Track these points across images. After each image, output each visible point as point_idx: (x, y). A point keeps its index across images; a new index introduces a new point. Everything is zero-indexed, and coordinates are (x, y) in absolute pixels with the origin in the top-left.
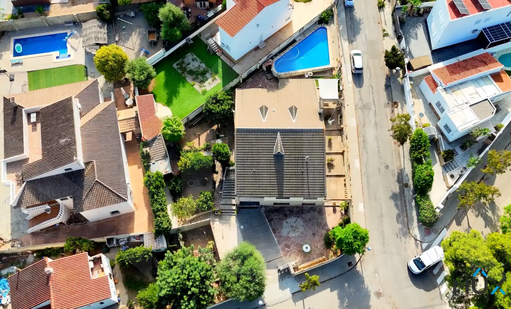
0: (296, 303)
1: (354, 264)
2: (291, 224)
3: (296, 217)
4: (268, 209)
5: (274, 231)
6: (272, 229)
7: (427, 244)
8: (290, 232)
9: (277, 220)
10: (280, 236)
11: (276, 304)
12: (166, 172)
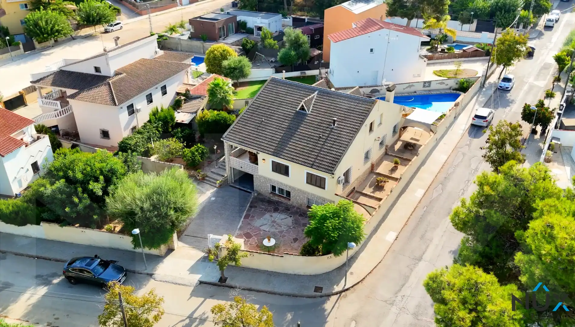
1: (324, 292)
2: (275, 219)
4: (261, 197)
5: (247, 217)
6: (246, 214)
8: (266, 225)
9: (261, 210)
10: (249, 224)
11: (166, 282)
12: (183, 121)
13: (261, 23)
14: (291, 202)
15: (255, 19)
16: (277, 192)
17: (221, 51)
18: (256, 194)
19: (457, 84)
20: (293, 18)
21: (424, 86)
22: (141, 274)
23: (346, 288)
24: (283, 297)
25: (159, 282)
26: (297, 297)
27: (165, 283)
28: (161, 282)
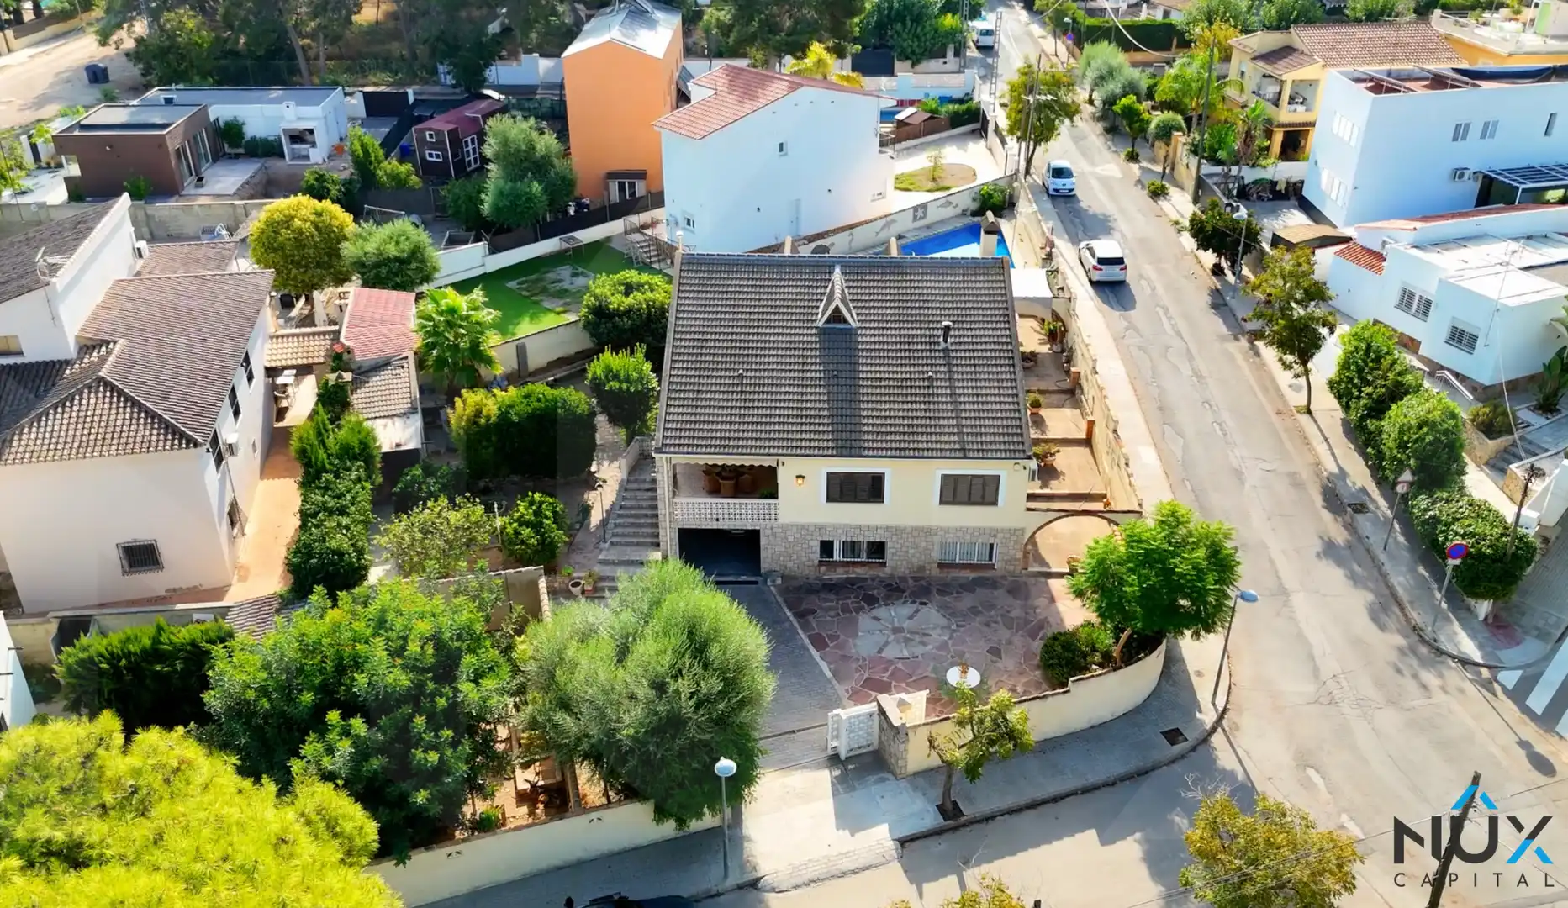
0: (926, 887)
1: (1192, 736)
2: (892, 622)
3: (914, 602)
4: (795, 583)
5: (819, 643)
6: (810, 637)
7: (1519, 673)
8: (887, 643)
9: (832, 613)
10: (846, 658)
11: (814, 881)
12: (398, 445)
13: (299, 119)
14: (888, 570)
15: (270, 110)
16: (837, 556)
17: (312, 218)
18: (779, 581)
19: (974, 200)
20: (366, 95)
21: (915, 218)
22: (718, 895)
23: (1221, 709)
24: (1119, 786)
25: (794, 892)
26: (1147, 773)
27: (812, 885)
28: (799, 891)
